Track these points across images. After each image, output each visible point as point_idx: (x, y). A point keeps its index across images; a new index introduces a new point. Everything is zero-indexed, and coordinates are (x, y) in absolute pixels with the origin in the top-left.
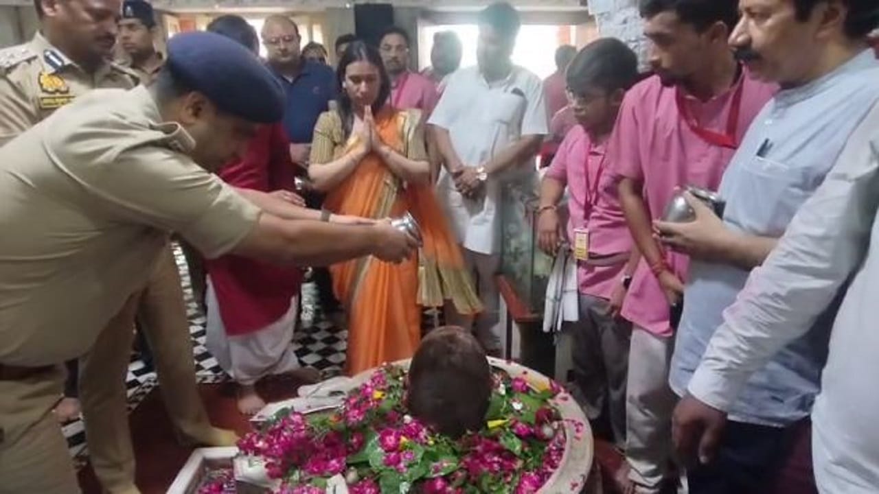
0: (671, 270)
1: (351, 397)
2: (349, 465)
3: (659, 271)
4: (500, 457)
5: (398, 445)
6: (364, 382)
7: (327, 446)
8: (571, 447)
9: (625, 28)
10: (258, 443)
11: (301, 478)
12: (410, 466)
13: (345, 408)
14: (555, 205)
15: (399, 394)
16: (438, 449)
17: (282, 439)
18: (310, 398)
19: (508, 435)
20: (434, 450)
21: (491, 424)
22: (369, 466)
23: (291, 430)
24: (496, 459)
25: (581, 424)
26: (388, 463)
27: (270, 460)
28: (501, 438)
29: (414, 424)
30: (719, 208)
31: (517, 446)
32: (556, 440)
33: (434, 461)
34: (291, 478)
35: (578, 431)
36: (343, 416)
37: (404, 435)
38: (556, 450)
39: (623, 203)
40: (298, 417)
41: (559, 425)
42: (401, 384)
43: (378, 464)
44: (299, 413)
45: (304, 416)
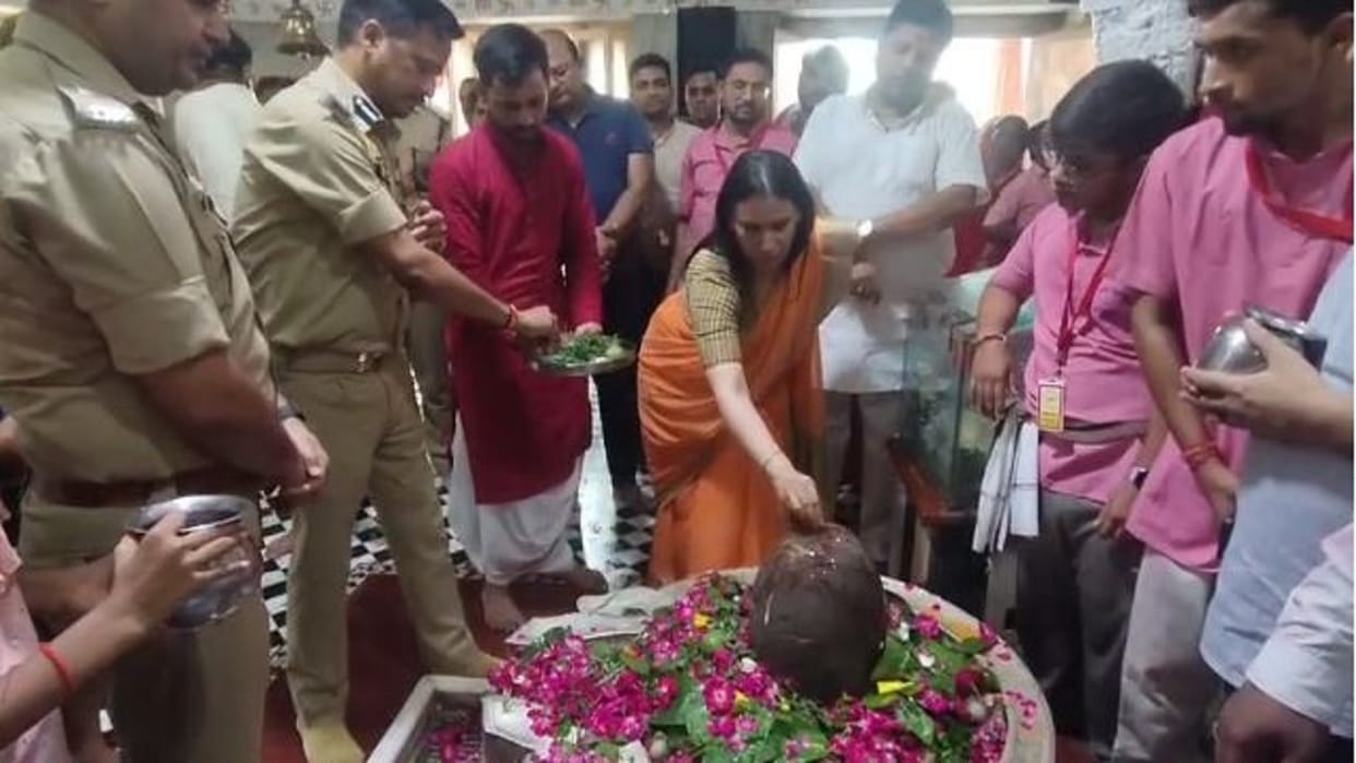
0: (1224, 459)
1: (657, 621)
2: (654, 728)
3: (1198, 458)
4: (897, 742)
5: (731, 705)
6: (679, 598)
7: (621, 693)
8: (1017, 740)
9: (1147, 37)
10: (516, 677)
11: (579, 740)
12: (750, 741)
13: (649, 638)
14: (1004, 333)
15: (734, 623)
16: (795, 719)
17: (554, 675)
18: (595, 616)
19: (911, 709)
20: (789, 719)
21: (884, 687)
22: (686, 734)
23: (568, 663)
24: (890, 745)
25: (1034, 705)
26: (716, 732)
27: (535, 706)
28: (900, 713)
29: (759, 675)
30: (1313, 351)
31: (926, 729)
32: (991, 724)
33: (789, 737)
34: (566, 739)
35: (1027, 714)
36: (644, 649)
37: (742, 691)
38: (991, 742)
39: (1138, 336)
40: (577, 643)
41: (996, 702)
42: (736, 607)
43: (699, 731)
44: (578, 638)
45: (586, 644)
